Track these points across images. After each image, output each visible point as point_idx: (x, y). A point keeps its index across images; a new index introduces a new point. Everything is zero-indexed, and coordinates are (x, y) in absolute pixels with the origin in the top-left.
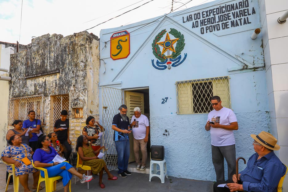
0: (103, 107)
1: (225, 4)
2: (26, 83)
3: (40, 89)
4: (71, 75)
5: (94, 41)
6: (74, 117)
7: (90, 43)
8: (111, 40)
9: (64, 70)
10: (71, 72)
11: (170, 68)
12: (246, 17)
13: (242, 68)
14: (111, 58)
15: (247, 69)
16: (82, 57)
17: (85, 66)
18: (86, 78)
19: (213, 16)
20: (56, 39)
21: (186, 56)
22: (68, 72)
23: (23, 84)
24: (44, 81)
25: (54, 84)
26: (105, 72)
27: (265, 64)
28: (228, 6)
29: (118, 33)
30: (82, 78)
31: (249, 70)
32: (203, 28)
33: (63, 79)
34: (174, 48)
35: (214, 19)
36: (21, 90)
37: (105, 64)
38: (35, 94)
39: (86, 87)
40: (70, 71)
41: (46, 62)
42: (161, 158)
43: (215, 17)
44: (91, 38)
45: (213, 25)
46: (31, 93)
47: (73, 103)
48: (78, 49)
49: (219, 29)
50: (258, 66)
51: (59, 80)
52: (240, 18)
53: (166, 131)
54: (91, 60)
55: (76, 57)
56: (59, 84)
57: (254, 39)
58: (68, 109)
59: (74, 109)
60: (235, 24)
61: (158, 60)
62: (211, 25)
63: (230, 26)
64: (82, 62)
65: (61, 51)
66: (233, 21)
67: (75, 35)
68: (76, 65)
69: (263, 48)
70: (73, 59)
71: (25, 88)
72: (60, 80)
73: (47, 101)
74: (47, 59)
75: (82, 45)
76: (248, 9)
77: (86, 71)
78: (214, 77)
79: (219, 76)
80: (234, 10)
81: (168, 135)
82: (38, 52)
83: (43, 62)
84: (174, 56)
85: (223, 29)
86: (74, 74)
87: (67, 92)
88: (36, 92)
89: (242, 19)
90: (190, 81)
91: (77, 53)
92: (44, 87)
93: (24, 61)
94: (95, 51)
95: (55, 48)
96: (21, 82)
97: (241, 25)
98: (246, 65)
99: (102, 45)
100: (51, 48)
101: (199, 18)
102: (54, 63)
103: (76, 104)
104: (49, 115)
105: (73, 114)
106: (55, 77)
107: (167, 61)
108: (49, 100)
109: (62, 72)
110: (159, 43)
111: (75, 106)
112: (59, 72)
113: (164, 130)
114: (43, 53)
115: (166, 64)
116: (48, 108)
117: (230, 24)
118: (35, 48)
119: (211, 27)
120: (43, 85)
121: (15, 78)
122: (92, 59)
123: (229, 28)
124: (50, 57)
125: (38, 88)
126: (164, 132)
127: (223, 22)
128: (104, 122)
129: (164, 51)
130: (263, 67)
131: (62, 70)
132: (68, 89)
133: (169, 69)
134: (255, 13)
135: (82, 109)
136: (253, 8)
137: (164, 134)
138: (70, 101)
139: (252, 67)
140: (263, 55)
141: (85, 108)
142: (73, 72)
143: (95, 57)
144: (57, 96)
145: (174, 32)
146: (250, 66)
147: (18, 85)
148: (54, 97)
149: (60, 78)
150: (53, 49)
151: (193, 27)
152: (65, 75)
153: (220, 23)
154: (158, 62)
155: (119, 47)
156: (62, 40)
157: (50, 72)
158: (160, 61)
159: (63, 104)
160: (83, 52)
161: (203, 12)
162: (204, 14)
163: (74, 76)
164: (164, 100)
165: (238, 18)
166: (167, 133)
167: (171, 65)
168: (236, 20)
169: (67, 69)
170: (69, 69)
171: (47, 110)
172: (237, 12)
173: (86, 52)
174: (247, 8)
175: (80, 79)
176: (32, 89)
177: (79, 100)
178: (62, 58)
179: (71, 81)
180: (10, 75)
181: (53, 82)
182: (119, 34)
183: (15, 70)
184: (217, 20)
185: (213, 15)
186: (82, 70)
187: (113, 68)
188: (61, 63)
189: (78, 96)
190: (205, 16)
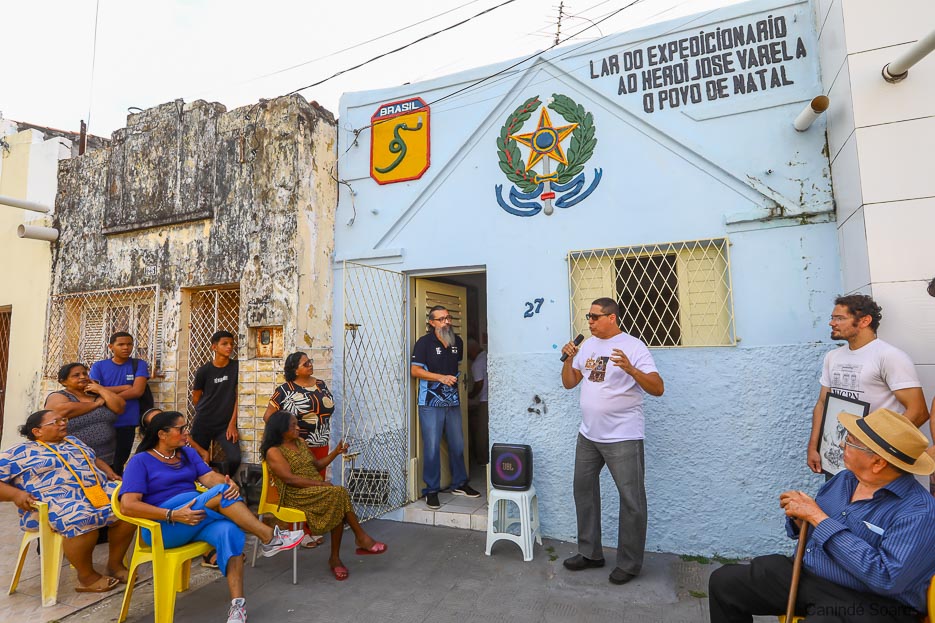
0: (347, 325)
1: (717, 26)
2: (105, 247)
3: (149, 268)
4: (248, 224)
5: (322, 126)
6: (254, 353)
7: (308, 132)
8: (372, 126)
9: (227, 210)
10: (249, 218)
11: (550, 211)
12: (777, 66)
13: (767, 213)
14: (372, 180)
15: (781, 216)
16: (283, 173)
17: (293, 199)
18: (294, 236)
19: (682, 61)
20: (203, 117)
21: (598, 175)
22: (238, 217)
23: (96, 251)
24: (162, 245)
25: (194, 252)
26: (352, 221)
27: (834, 203)
28: (724, 32)
29: (395, 105)
30: (284, 236)
31: (788, 222)
32: (651, 95)
33: (224, 239)
34: (565, 153)
35: (684, 68)
36: (90, 268)
37: (355, 195)
38: (132, 282)
39: (292, 262)
40: (245, 213)
41: (170, 184)
42: (524, 482)
43: (686, 64)
44: (311, 115)
45: (681, 88)
46: (119, 279)
47: (252, 310)
48: (271, 148)
49: (700, 100)
50: (814, 210)
51: (210, 242)
52: (760, 68)
53: (537, 400)
54: (312, 183)
55: (264, 170)
56: (209, 253)
57: (802, 131)
58: (237, 329)
59: (254, 330)
60: (746, 85)
61: (516, 186)
62: (674, 86)
63: (730, 90)
64: (283, 186)
65: (220, 152)
66: (741, 76)
67: (263, 104)
68: (265, 196)
69: (828, 156)
70: (256, 179)
71: (103, 263)
72: (213, 240)
73: (171, 303)
74: (175, 177)
75: (284, 136)
76: (784, 43)
77: (295, 216)
78: (684, 239)
79: (697, 237)
80: (742, 45)
81: (542, 414)
82: (145, 154)
83: (160, 183)
84: (564, 174)
85: (710, 98)
86: (257, 224)
87: (236, 277)
88: (136, 275)
89: (765, 71)
90: (612, 252)
91: (267, 158)
92: (161, 261)
93: (101, 181)
94: (323, 156)
95: (200, 144)
96: (90, 246)
97: (764, 88)
98: (778, 206)
99: (346, 139)
100: (188, 144)
101: (638, 64)
102: (197, 188)
103: (263, 315)
104: (174, 348)
105: (252, 345)
106: (198, 230)
107: (541, 189)
108: (176, 301)
109: (221, 215)
110: (519, 137)
111: (259, 320)
112: (211, 217)
113: (532, 397)
114: (161, 158)
115: (538, 200)
116: (173, 326)
117: (730, 83)
118: (136, 144)
119: (674, 93)
120: (160, 255)
121: (70, 232)
122: (314, 181)
123: (727, 95)
124: (182, 171)
125: (142, 265)
126: (530, 403)
127: (709, 79)
128: (349, 369)
129: (534, 160)
130: (828, 213)
131: (222, 209)
132: (239, 268)
133: (549, 214)
134: (804, 56)
135: (280, 329)
136: (799, 39)
137: (531, 410)
138: (243, 306)
139: (798, 211)
140: (829, 176)
141: (290, 326)
142: (254, 216)
143: (323, 175)
144: (203, 288)
145: (562, 104)
146: (793, 209)
147: (80, 254)
148: (193, 291)
149: (214, 235)
150: (192, 147)
151: (622, 91)
152: (229, 227)
153: (702, 82)
154: (513, 194)
155: (398, 147)
156: (224, 120)
157: (181, 215)
158: (520, 190)
159: (219, 314)
160: (286, 156)
161: (650, 49)
162: (655, 56)
163: (258, 228)
164: (532, 308)
165: (754, 69)
166: (539, 407)
167: (554, 201)
168: (750, 75)
169: (237, 208)
170: (241, 207)
171: (169, 333)
172: (751, 50)
173: (296, 158)
174: (780, 40)
175: (277, 238)
176: (124, 266)
177: (273, 302)
178: (221, 173)
179: (248, 244)
180: (56, 225)
181: (189, 247)
182: (398, 109)
183: (72, 207)
184: (692, 72)
185: (682, 56)
186: (282, 211)
187: (377, 208)
188: (216, 189)
189: (268, 289)
190: (657, 59)
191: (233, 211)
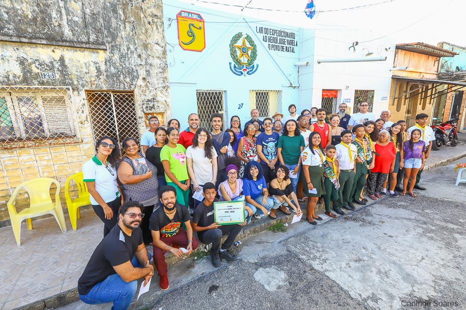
3: (45, 73)
4: (134, 60)
9: (117, 48)
10: (135, 56)
12: (293, 47)
13: (289, 85)
16: (156, 37)
17: (165, 53)
18: (166, 71)
19: (276, 37)
21: (258, 66)
22: (127, 54)
25: (93, 69)
27: (299, 85)
28: (285, 32)
29: (189, 13)
30: (161, 70)
32: (270, 45)
33: (117, 65)
34: (249, 56)
38: (26, 82)
39: (167, 84)
40: (132, 53)
45: (276, 45)
47: (145, 105)
49: (279, 50)
51: (106, 64)
52: (290, 46)
55: (144, 31)
56: (106, 71)
57: (295, 66)
60: (287, 49)
61: (235, 64)
64: (157, 44)
68: (146, 46)
70: (137, 35)
72: (108, 64)
74: (60, 12)
75: (156, 16)
76: (294, 41)
78: (270, 89)
84: (249, 63)
86: (142, 61)
87: (131, 87)
92: (58, 70)
97: (290, 52)
101: (267, 33)
102: (86, 26)
103: (153, 107)
104: (86, 125)
106: (94, 55)
107: (243, 67)
108: (81, 97)
109: (112, 50)
110: (236, 46)
111: (150, 110)
112: (105, 50)
116: (83, 112)
119: (274, 46)
123: (284, 51)
129: (241, 56)
131: (112, 46)
132: (132, 82)
133: (245, 76)
134: (298, 47)
136: (297, 41)
138: (138, 103)
139: (294, 86)
140: (298, 78)
141: (168, 112)
142: (140, 56)
144: (99, 91)
149: (108, 61)
151: (263, 40)
152: (120, 58)
153: (280, 45)
154: (235, 67)
155: (191, 34)
157: (73, 42)
158: (237, 66)
161: (270, 29)
163: (143, 63)
164: (240, 106)
167: (246, 72)
169: (125, 48)
170: (128, 49)
172: (289, 40)
175: (156, 70)
177: (158, 101)
178: (108, 23)
179: (137, 70)
181: (87, 64)
182: (190, 15)
184: (278, 42)
186: (158, 57)
188: (106, 32)
189: (153, 95)
190: (271, 33)
191: (122, 50)
